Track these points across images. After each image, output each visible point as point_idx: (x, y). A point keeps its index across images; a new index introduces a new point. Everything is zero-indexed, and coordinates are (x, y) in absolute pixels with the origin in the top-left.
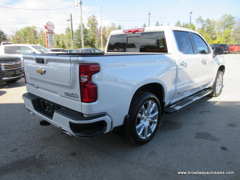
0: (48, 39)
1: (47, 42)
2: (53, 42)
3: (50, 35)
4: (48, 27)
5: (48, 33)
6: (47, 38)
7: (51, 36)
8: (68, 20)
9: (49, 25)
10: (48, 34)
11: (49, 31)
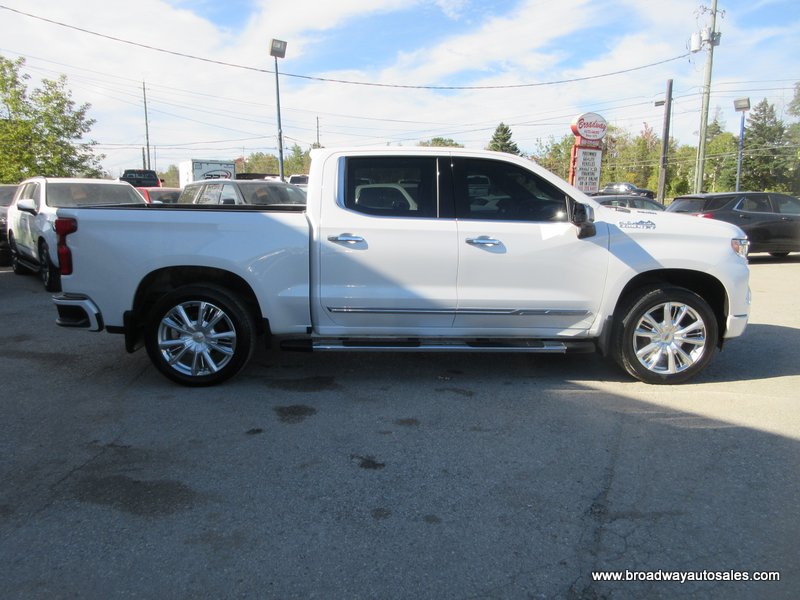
0: (579, 164)
1: (573, 176)
2: (593, 174)
3: (584, 153)
4: (581, 131)
5: (580, 147)
6: (574, 161)
7: (590, 157)
8: (658, 104)
9: (589, 125)
10: (580, 152)
11: (584, 142)
